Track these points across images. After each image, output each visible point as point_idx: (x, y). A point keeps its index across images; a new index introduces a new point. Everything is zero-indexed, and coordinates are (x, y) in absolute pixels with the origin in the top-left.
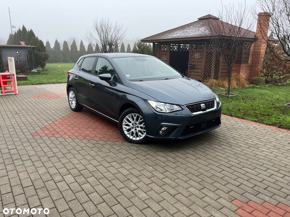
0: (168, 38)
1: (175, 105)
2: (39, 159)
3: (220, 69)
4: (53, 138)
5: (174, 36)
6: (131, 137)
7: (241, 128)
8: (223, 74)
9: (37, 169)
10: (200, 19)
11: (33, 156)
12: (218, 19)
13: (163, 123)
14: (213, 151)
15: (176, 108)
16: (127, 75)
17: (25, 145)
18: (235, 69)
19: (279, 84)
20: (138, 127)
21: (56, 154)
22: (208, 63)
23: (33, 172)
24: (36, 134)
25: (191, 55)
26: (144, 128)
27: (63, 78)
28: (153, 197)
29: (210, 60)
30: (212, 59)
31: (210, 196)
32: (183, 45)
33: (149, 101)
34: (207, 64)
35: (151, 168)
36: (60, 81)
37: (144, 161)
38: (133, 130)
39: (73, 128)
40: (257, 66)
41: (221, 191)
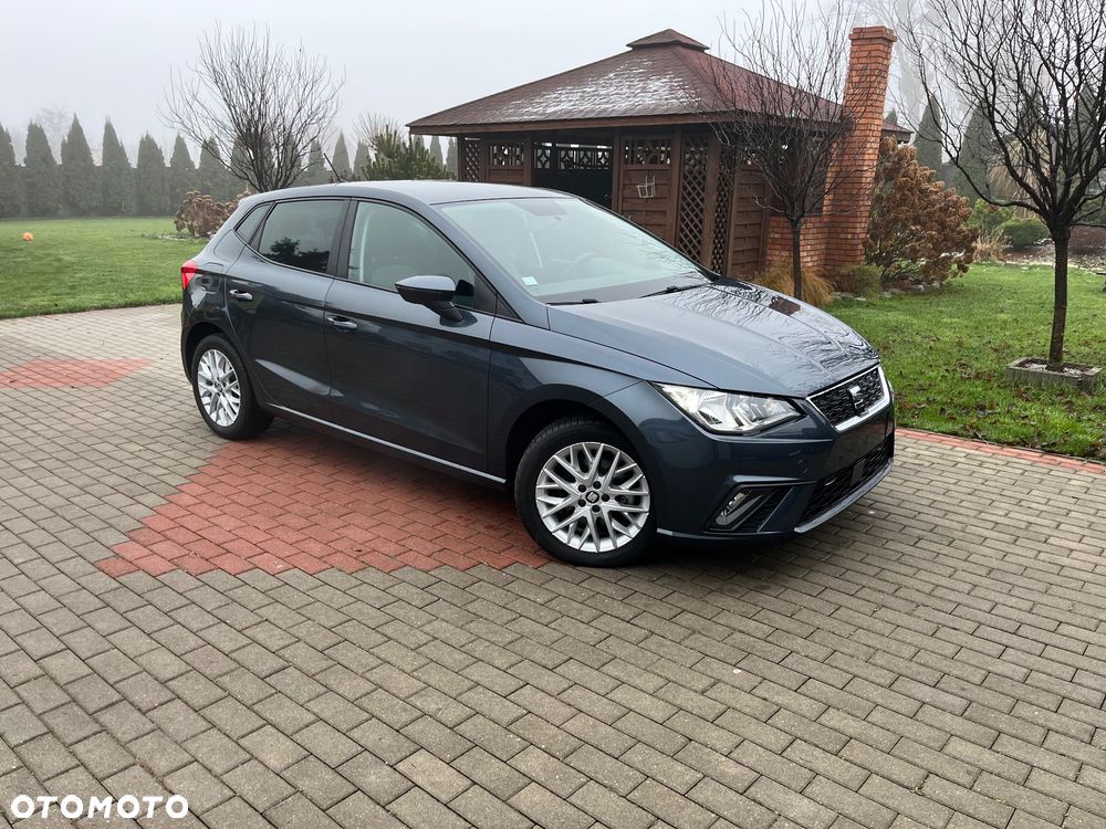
0: (526, 118)
1: (769, 400)
2: (220, 693)
3: (732, 238)
4: (217, 578)
5: (549, 110)
6: (575, 543)
7: (927, 464)
8: (742, 259)
9: (243, 742)
10: (639, 47)
11: (183, 678)
12: (701, 49)
13: (738, 479)
14: (910, 571)
15: (778, 410)
16: (524, 279)
17: (102, 626)
18: (777, 236)
19: (920, 290)
20: (606, 498)
21: (287, 653)
22: (688, 215)
23: (232, 763)
24: (121, 565)
25: (621, 186)
26: (631, 500)
27: (73, 287)
28: (849, 810)
29: (697, 205)
30: (702, 200)
31: (1046, 767)
32: (577, 146)
33: (667, 389)
34: (683, 220)
35: (737, 671)
36: (71, 301)
37: (687, 642)
38: (584, 512)
39: (282, 519)
40: (851, 225)
41: (1063, 738)
